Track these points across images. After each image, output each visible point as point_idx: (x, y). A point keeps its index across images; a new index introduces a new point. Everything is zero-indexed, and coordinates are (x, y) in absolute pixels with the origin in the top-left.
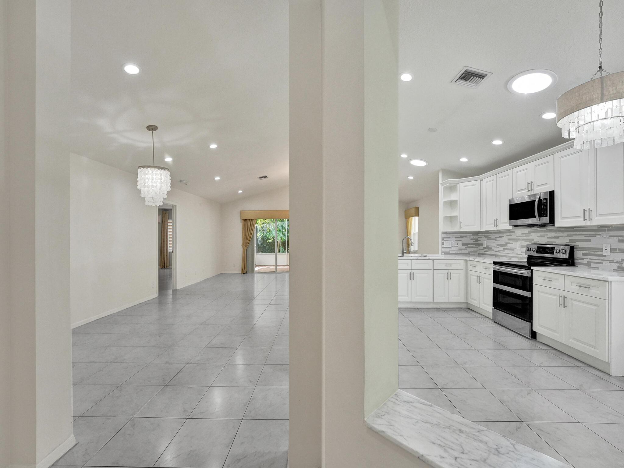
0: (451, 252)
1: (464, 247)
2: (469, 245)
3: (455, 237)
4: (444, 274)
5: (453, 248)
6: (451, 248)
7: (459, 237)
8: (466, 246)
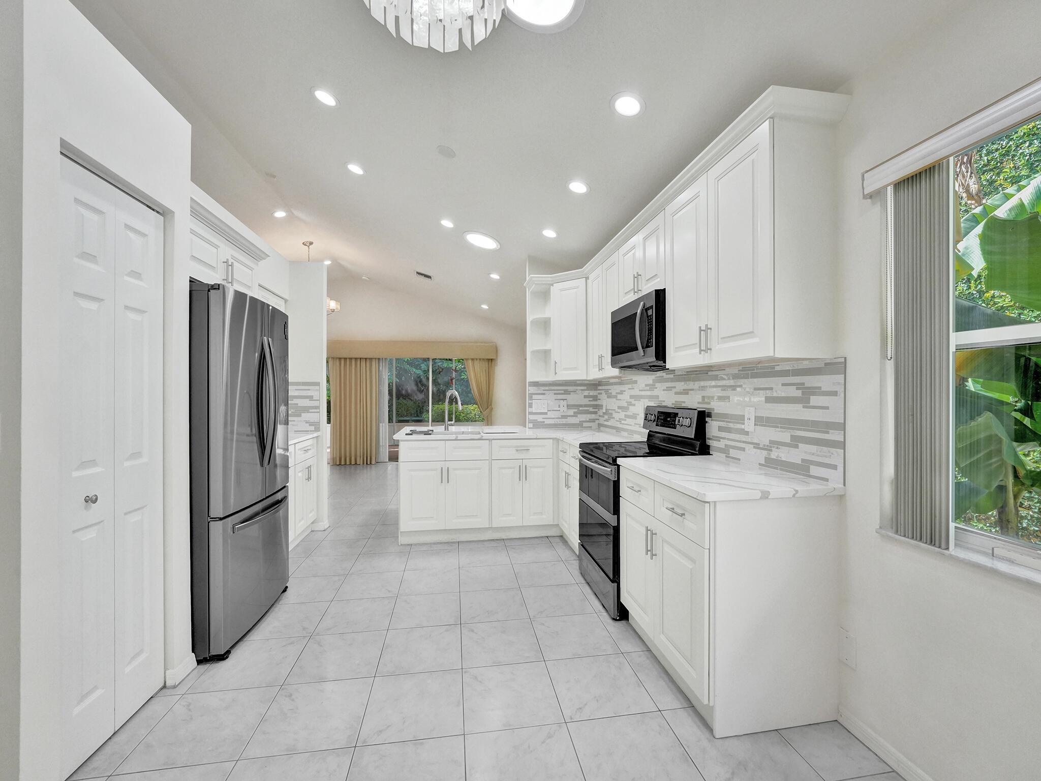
0: (547, 422)
1: (571, 412)
2: (581, 409)
3: (556, 392)
4: (514, 468)
5: (550, 414)
6: (546, 413)
7: (563, 392)
8: (576, 410)
